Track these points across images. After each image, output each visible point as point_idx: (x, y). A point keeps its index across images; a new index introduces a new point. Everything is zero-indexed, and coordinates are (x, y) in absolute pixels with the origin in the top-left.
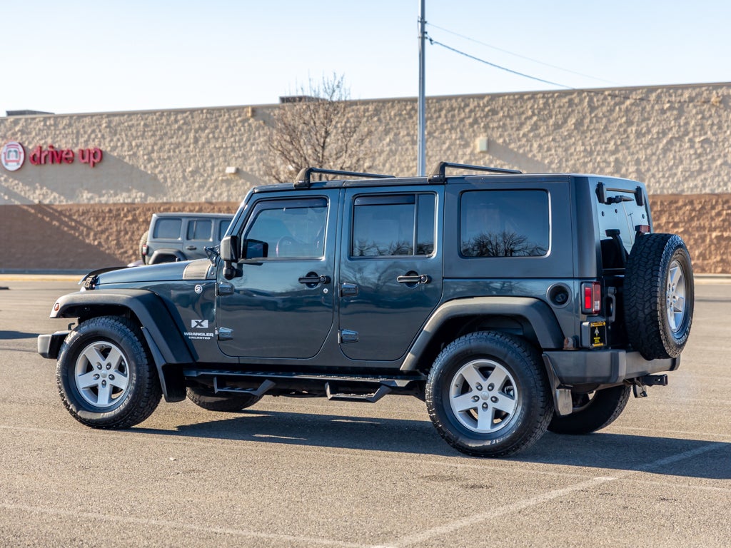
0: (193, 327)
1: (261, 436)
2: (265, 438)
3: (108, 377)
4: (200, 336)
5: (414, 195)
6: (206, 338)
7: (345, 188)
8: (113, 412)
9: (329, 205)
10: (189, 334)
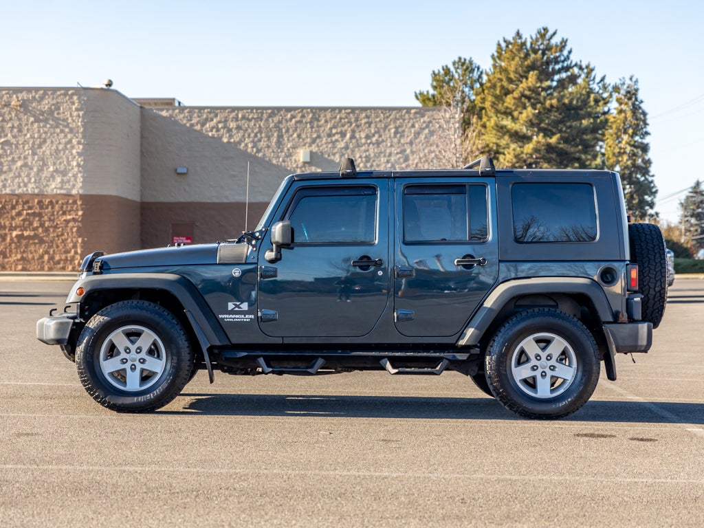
0: (229, 309)
4: (238, 318)
5: (465, 185)
6: (245, 320)
7: (395, 178)
8: (148, 395)
9: (379, 193)
10: (225, 316)
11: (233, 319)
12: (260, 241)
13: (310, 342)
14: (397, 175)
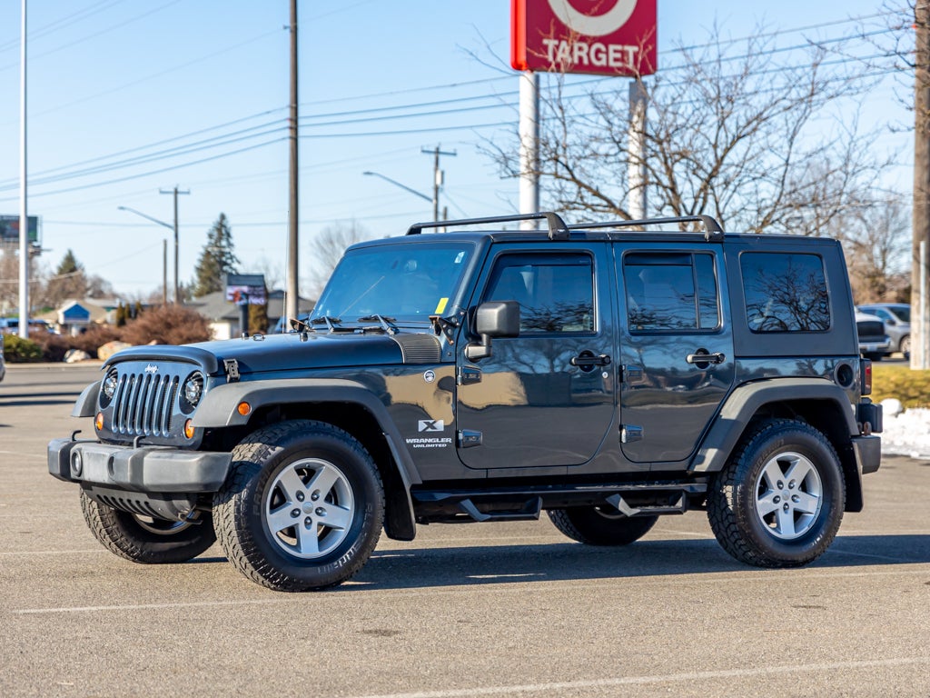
0: (420, 430)
1: (487, 576)
2: (492, 578)
3: (314, 511)
4: (431, 442)
5: (690, 254)
6: (440, 445)
7: (612, 242)
8: (336, 563)
9: (596, 262)
10: (414, 441)
11: (425, 444)
12: (458, 330)
13: (520, 475)
14: (616, 238)
